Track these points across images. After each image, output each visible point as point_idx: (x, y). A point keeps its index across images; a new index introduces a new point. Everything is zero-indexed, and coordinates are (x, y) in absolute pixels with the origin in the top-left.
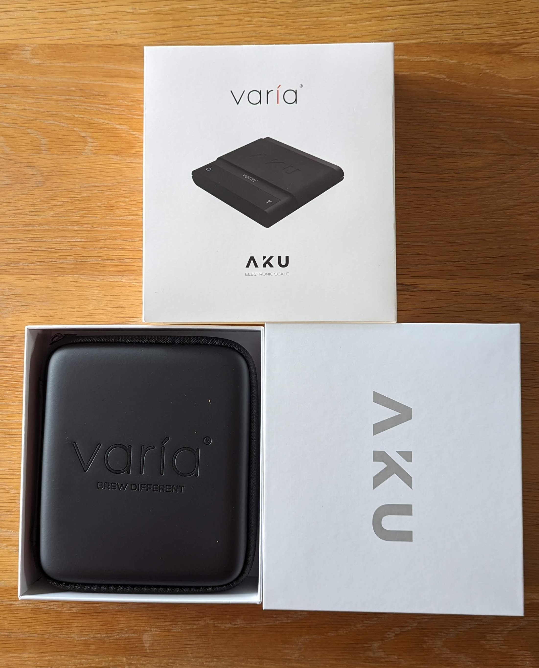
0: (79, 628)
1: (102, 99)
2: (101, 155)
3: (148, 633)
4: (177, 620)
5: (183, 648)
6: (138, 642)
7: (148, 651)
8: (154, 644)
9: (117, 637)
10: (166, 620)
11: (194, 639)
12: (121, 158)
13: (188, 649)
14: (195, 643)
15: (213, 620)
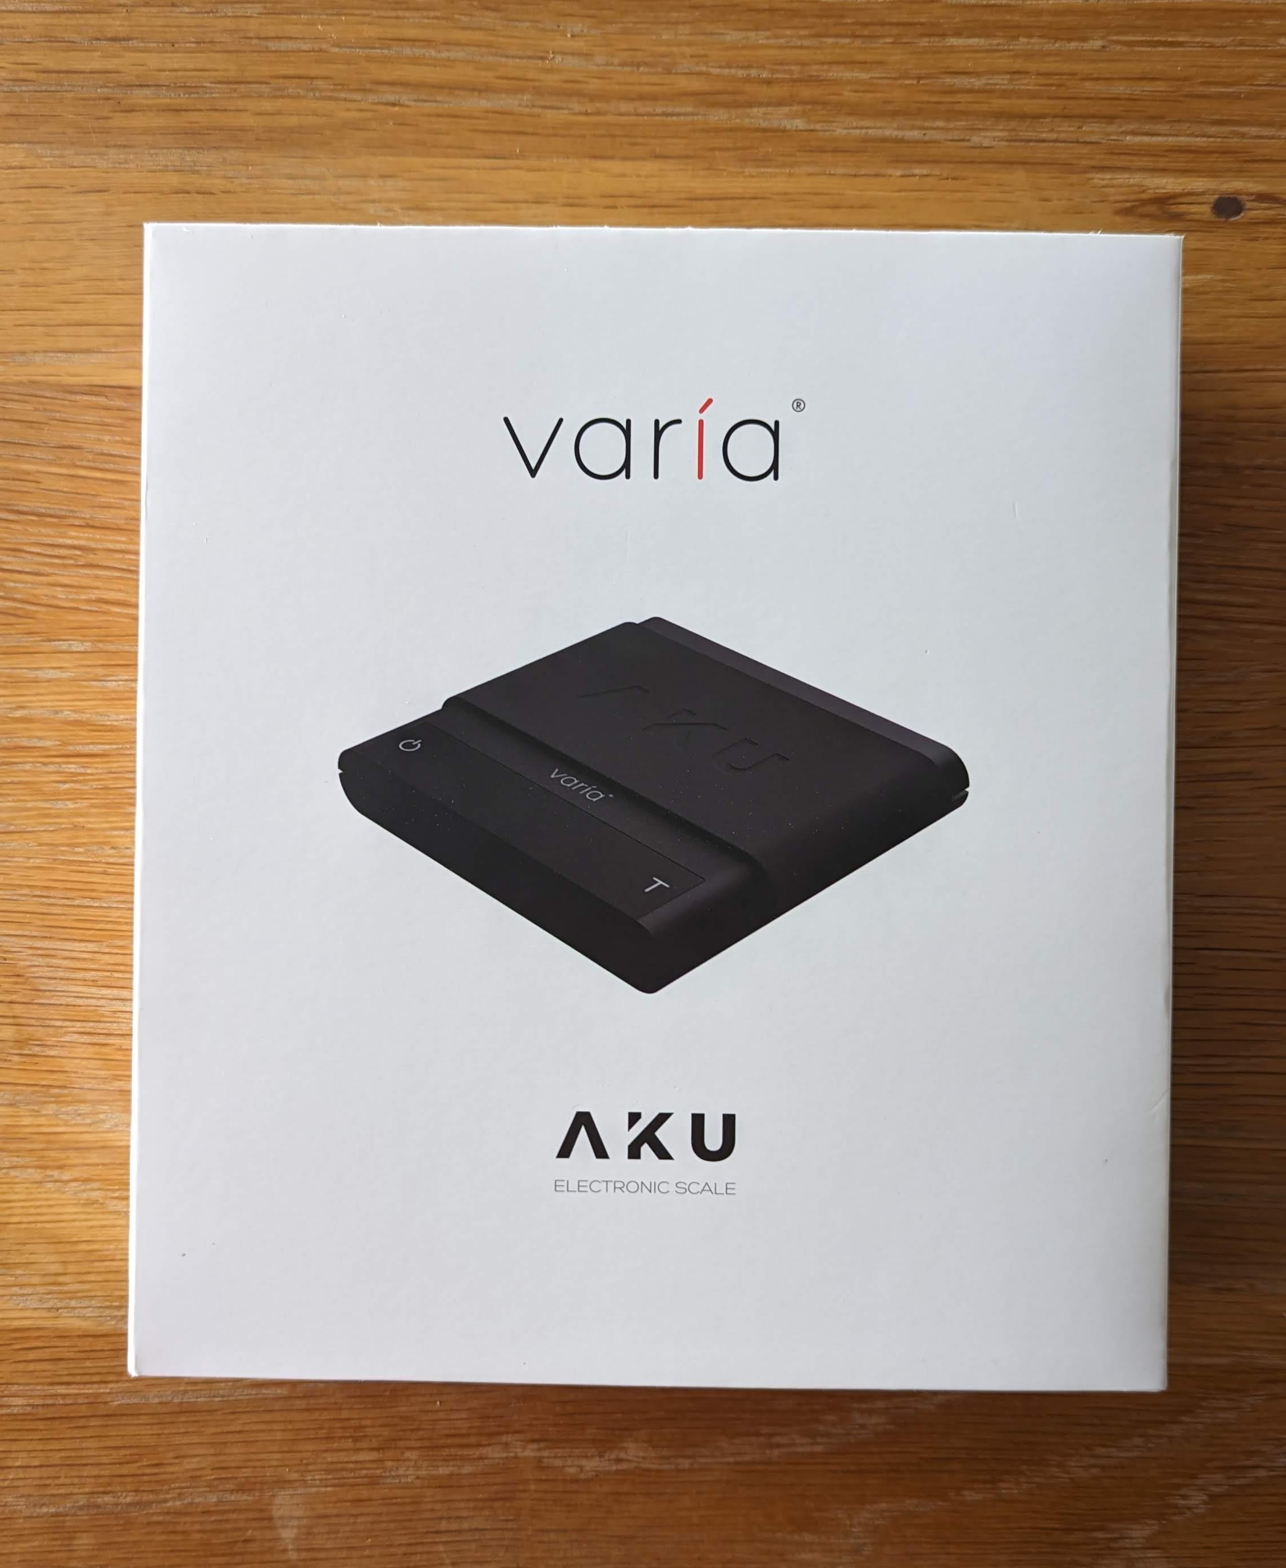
0: (36, 1473)
3: (291, 1492)
4: (401, 1444)
5: (422, 1544)
6: (255, 1524)
7: (293, 1556)
8: (316, 1530)
10: (359, 1445)
11: (465, 1514)
13: (441, 1548)
14: (466, 1525)
15: (535, 1446)
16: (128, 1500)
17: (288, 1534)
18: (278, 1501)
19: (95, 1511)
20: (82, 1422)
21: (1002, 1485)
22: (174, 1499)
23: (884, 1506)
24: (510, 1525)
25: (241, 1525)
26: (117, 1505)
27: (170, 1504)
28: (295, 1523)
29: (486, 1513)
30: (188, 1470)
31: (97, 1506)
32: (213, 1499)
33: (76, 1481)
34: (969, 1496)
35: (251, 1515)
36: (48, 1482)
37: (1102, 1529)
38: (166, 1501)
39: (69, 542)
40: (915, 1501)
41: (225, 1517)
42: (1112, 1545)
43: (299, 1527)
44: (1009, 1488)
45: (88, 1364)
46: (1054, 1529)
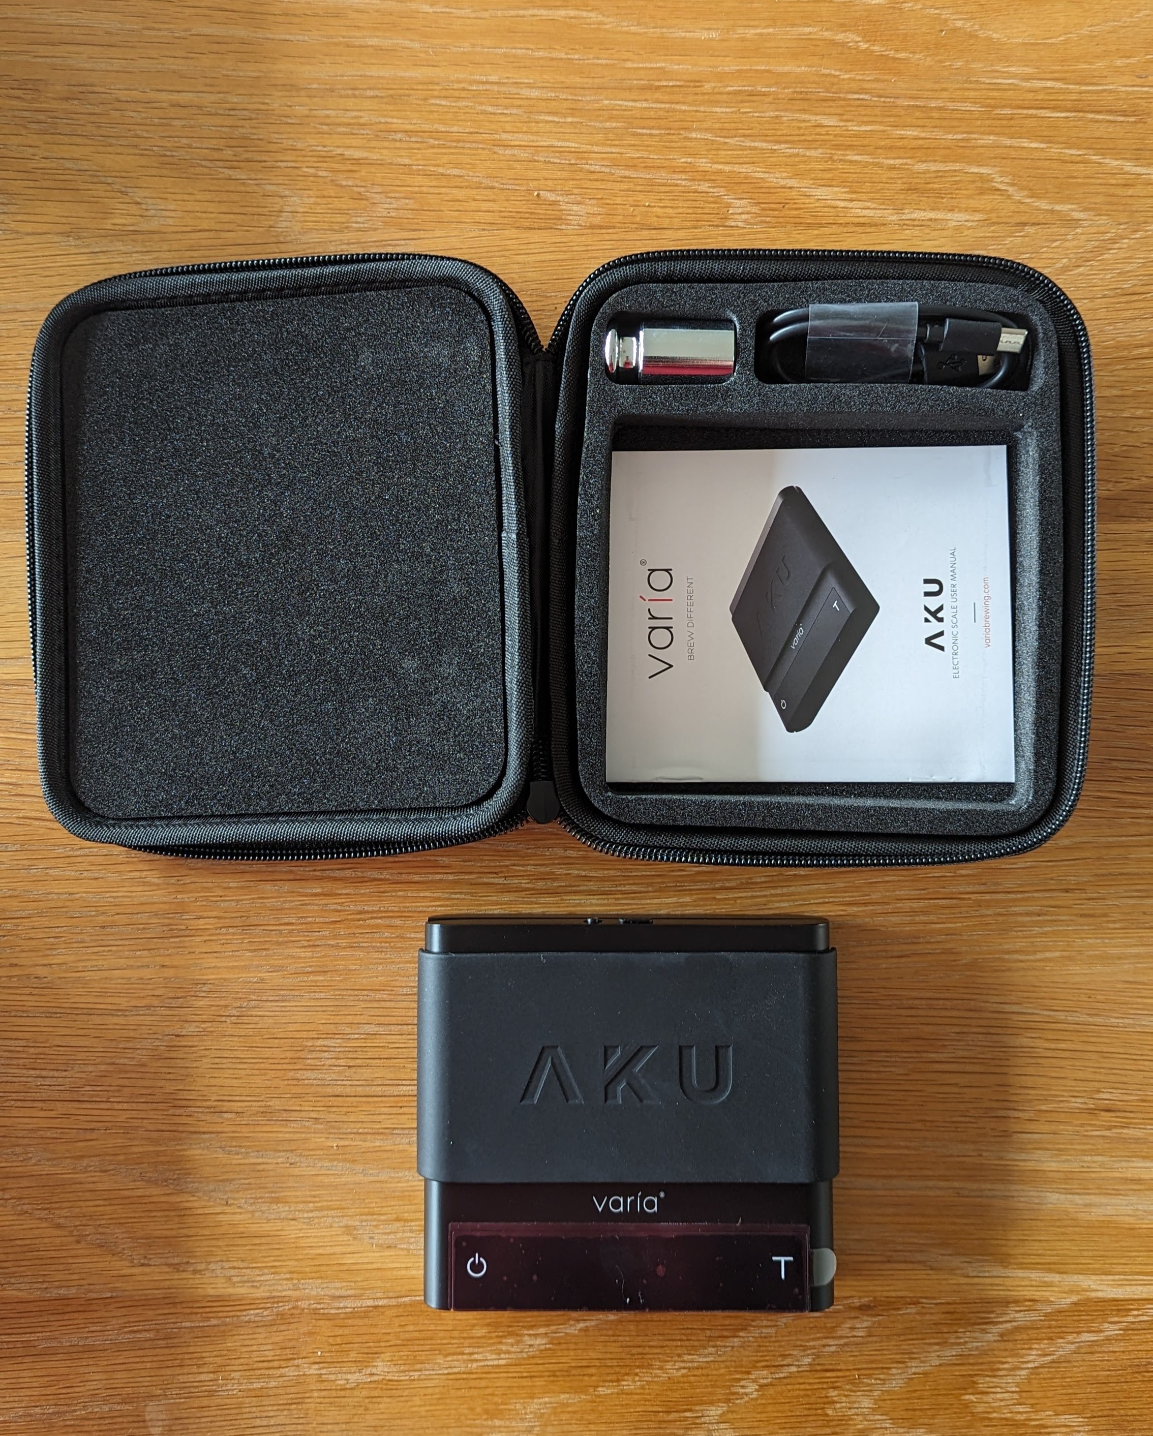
1: (29, 97)
2: (28, 234)
9: (83, 1412)
12: (79, 242)
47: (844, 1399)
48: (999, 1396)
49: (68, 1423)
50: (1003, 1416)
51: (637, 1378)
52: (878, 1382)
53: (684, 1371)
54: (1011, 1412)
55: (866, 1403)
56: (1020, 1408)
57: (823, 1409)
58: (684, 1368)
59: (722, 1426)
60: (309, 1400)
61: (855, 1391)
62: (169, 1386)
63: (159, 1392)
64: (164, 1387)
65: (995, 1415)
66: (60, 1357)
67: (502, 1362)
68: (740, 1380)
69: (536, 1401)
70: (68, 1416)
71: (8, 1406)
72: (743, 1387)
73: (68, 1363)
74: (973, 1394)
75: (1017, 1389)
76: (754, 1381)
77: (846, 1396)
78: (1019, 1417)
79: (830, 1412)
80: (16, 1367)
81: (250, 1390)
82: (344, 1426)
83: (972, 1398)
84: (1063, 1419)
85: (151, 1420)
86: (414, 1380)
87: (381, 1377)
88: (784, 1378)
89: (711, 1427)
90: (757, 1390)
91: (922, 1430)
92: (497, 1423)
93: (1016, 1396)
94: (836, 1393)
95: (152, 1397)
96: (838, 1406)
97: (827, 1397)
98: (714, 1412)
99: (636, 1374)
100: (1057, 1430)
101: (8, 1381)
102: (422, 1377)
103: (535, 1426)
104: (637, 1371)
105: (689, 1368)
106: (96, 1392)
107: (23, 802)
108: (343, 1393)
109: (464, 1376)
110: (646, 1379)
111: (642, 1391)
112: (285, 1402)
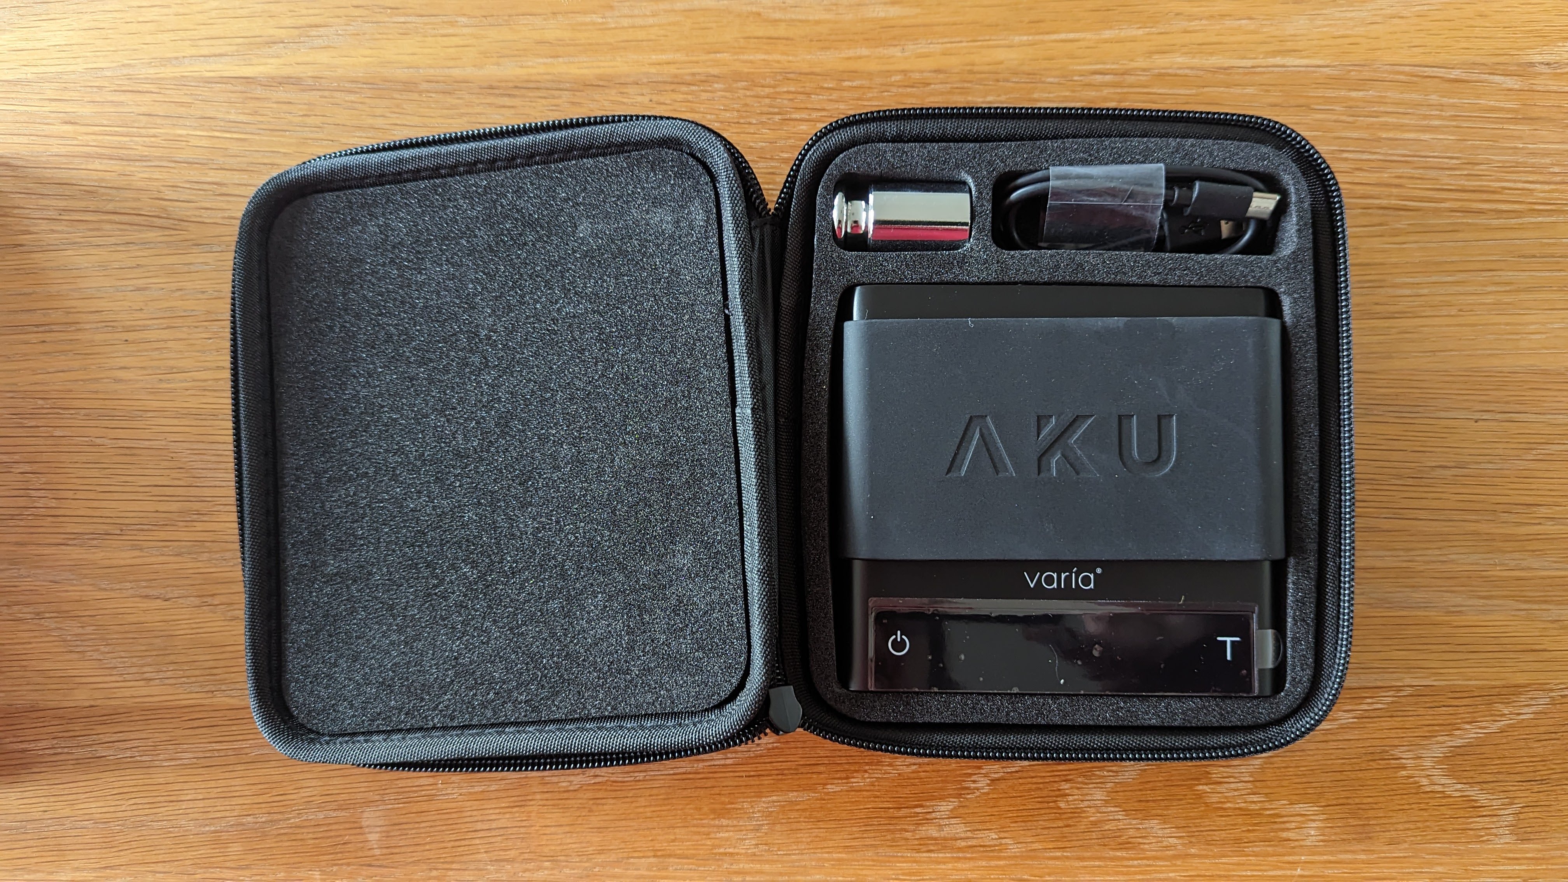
16: (263, 819)
17: (373, 837)
18: (366, 815)
19: (240, 828)
20: (231, 768)
21: (853, 780)
22: (294, 818)
23: (775, 798)
24: (524, 824)
25: (343, 833)
26: (257, 823)
27: (292, 821)
28: (378, 829)
29: (507, 816)
30: (303, 797)
31: (243, 824)
32: (321, 816)
33: (228, 808)
34: (831, 788)
35: (347, 826)
36: (209, 810)
37: (921, 806)
38: (289, 819)
39: (209, 180)
40: (795, 794)
41: (330, 828)
42: (928, 817)
43: (380, 832)
44: (858, 781)
45: (234, 728)
46: (889, 808)
47: (1076, 791)
48: (1233, 786)
49: (282, 831)
50: (1237, 806)
51: (866, 775)
52: (1111, 774)
53: (914, 767)
54: (1245, 802)
55: (1099, 795)
56: (1255, 798)
57: (1055, 802)
58: (914, 764)
59: (953, 821)
60: (532, 803)
61: (1086, 784)
62: (387, 791)
63: (377, 798)
64: (382, 792)
65: (1229, 805)
66: (273, 764)
67: (729, 762)
68: (971, 775)
69: (764, 799)
70: (282, 824)
71: (219, 815)
72: (974, 782)
73: (282, 770)
74: (1206, 784)
75: (1251, 779)
76: (986, 775)
77: (1078, 788)
78: (1253, 807)
79: (1062, 805)
80: (227, 775)
81: (470, 793)
82: (567, 829)
83: (1206, 788)
84: (1298, 808)
85: (368, 827)
86: (639, 781)
87: (606, 779)
88: (1016, 772)
89: (942, 822)
90: (988, 785)
91: (1156, 821)
92: (724, 822)
93: (1250, 785)
94: (1067, 786)
95: (369, 803)
96: (1071, 798)
97: (1059, 790)
98: (945, 807)
99: (866, 771)
100: (1292, 819)
101: (219, 790)
102: (647, 777)
103: (763, 825)
104: (867, 767)
105: (919, 764)
106: (311, 799)
107: (229, 202)
108: (566, 795)
109: (691, 776)
110: (876, 776)
111: (872, 788)
112: (507, 805)
